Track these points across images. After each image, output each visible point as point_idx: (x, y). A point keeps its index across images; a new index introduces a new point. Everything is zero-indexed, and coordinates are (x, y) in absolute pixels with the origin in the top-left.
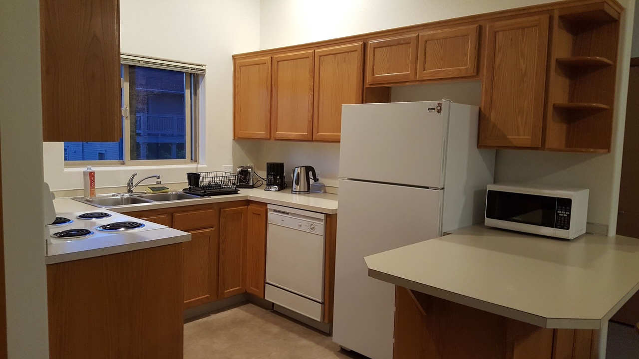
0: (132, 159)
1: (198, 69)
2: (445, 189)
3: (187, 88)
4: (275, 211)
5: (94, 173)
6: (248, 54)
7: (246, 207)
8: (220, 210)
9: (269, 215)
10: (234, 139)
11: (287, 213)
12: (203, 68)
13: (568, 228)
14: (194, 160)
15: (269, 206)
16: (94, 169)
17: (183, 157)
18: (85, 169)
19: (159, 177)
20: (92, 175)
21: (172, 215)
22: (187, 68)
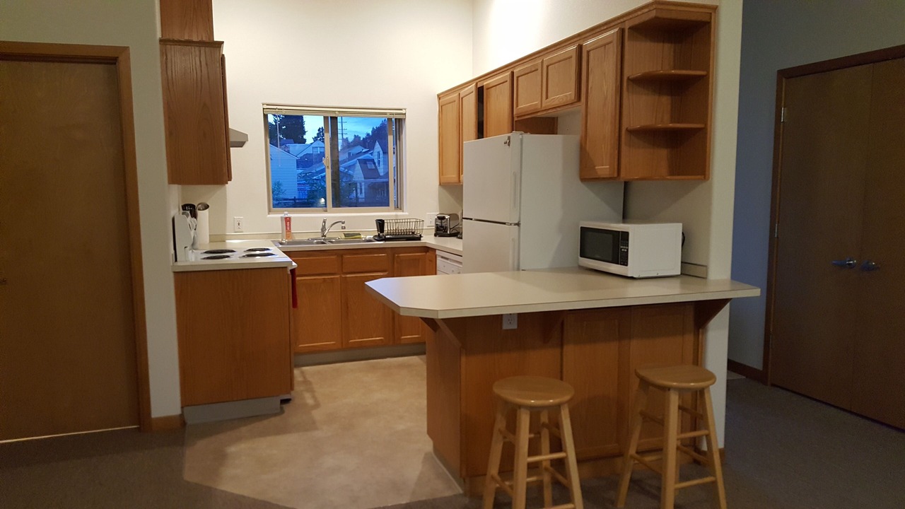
0: (333, 206)
1: (397, 114)
2: (521, 225)
3: (390, 134)
4: (442, 257)
5: (290, 218)
6: (446, 92)
7: (424, 254)
8: (394, 255)
9: (438, 261)
10: (440, 184)
11: (447, 259)
12: (403, 112)
13: (627, 265)
14: (398, 207)
15: (437, 252)
16: (289, 215)
17: (388, 205)
18: (283, 215)
19: (343, 223)
20: (288, 220)
21: (342, 256)
22: (385, 114)
